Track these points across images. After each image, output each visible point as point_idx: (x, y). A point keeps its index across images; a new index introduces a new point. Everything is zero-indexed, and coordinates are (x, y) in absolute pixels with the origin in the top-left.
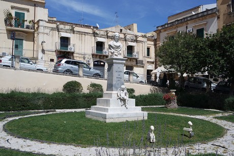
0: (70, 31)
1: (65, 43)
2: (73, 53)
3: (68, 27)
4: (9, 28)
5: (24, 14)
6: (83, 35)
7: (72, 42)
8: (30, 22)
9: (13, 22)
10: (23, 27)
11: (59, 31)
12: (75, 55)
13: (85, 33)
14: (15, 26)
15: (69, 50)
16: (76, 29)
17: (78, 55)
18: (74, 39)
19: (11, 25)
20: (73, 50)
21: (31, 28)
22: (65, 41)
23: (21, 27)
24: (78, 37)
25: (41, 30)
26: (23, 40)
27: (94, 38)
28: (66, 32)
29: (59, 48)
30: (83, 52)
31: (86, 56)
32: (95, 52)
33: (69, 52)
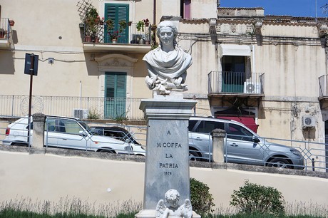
0: (248, 39)
1: (238, 74)
2: (259, 100)
3: (242, 28)
4: (90, 46)
5: (127, 6)
6: (290, 47)
7: (255, 68)
8: (140, 26)
9: (101, 32)
10: (126, 42)
11: (216, 42)
12: (266, 105)
13: (296, 41)
14: (106, 42)
15: (246, 92)
16: (268, 30)
17: (274, 105)
18: (262, 61)
19: (94, 39)
20: (257, 91)
21: (144, 42)
22: (235, 68)
23: (118, 42)
24: (274, 54)
26: (125, 74)
27: (322, 50)
28: (239, 43)
29: (217, 87)
30: (290, 95)
31: (300, 106)
33: (247, 98)
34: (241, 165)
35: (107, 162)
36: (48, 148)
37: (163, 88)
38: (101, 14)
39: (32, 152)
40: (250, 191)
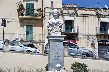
0: (73, 15)
1: (69, 26)
2: (77, 35)
3: (71, 11)
4: (21, 17)
5: (33, 4)
6: (87, 17)
7: (76, 24)
8: (37, 10)
9: (24, 12)
10: (33, 15)
11: (63, 16)
12: (79, 36)
13: (89, 15)
14: (26, 15)
15: (73, 32)
16: (80, 12)
17: (82, 36)
18: (78, 22)
19: (22, 15)
20: (76, 32)
21: (39, 16)
22: (69, 24)
23: (30, 16)
24: (82, 20)
25: (47, 16)
26: (33, 26)
27: (97, 19)
28: (70, 16)
30: (87, 33)
31: (90, 37)
32: (99, 32)
33: (73, 34)
34: (74, 56)
35: (29, 55)
36: (10, 51)
37: (54, 31)
38: (25, 6)
39: (4, 52)
40: (77, 65)
